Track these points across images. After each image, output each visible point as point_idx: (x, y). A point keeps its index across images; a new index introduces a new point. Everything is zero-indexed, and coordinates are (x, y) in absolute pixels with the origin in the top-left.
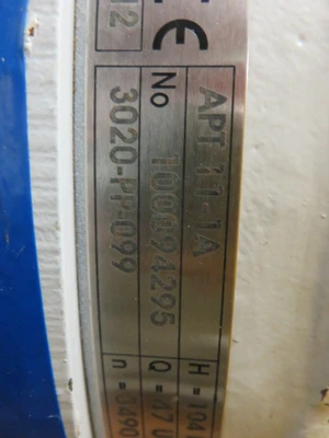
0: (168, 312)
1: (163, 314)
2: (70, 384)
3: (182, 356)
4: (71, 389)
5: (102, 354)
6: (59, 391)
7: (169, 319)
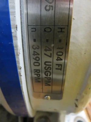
0: (51, 5)
1: (49, 6)
2: (16, 27)
3: (55, 25)
4: (17, 29)
5: (28, 25)
6: (13, 30)
7: (51, 8)
